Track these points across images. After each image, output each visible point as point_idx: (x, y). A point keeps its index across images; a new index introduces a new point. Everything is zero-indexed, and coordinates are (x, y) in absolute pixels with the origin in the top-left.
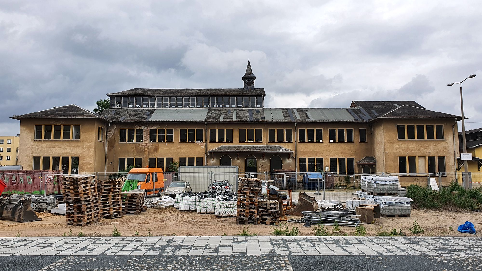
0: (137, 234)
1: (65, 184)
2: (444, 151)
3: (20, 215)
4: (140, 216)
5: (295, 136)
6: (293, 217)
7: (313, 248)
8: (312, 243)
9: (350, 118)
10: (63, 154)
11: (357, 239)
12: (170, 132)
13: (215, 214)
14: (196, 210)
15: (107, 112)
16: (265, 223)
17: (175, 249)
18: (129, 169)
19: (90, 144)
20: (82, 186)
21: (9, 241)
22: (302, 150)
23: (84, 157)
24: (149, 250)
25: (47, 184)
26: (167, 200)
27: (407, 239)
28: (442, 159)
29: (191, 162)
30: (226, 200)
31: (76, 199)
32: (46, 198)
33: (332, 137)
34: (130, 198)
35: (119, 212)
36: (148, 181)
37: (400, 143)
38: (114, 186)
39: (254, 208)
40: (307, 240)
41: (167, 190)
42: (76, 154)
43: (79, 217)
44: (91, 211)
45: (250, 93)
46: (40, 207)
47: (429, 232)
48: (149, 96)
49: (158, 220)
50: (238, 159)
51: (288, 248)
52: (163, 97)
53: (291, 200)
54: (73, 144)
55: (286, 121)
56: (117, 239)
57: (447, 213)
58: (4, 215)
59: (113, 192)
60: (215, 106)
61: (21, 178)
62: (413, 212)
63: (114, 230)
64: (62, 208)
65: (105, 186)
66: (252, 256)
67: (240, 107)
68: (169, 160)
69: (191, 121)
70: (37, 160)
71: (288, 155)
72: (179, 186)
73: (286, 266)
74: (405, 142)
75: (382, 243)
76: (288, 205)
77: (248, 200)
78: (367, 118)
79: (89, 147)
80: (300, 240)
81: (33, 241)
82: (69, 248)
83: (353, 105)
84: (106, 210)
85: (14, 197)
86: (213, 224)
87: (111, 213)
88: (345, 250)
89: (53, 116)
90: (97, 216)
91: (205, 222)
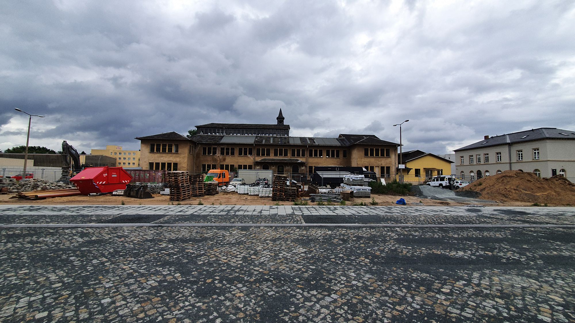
0: (213, 204)
1: (169, 176)
2: (390, 164)
3: (141, 195)
4: (215, 196)
5: (307, 153)
6: (304, 197)
7: (317, 212)
8: (315, 209)
9: (338, 144)
10: (168, 161)
11: (341, 207)
12: (233, 150)
13: (259, 196)
14: (248, 194)
15: (195, 136)
16: (288, 201)
17: (236, 211)
18: (208, 170)
19: (184, 155)
20: (180, 177)
21: (135, 207)
22: (311, 162)
23: (180, 163)
24: (220, 212)
25: (158, 178)
26: (231, 188)
27: (369, 207)
28: (388, 168)
29: (245, 167)
30: (266, 187)
31: (176, 185)
32: (157, 185)
33: (328, 155)
34: (209, 185)
35: (202, 193)
36: (219, 177)
37: (366, 158)
38: (199, 178)
39: (282, 192)
40: (313, 207)
41: (231, 183)
42: (176, 161)
43: (177, 196)
44: (185, 192)
45: (281, 127)
46: (154, 190)
47: (381, 204)
48: (220, 128)
49: (226, 198)
50: (273, 166)
51: (302, 211)
52: (229, 128)
53: (304, 188)
54: (174, 155)
55: (302, 145)
56: (201, 206)
57: (390, 196)
58: (131, 194)
59: (199, 182)
60: (260, 135)
61: (142, 175)
62: (372, 195)
63: (199, 201)
64: (167, 191)
65: (194, 178)
66: (281, 215)
67: (275, 135)
68: (232, 166)
69: (245, 143)
70: (151, 164)
71: (302, 164)
72: (238, 181)
73: (300, 220)
74: (368, 158)
75: (355, 209)
76: (302, 191)
77: (279, 187)
78: (348, 144)
79: (184, 158)
80: (309, 208)
81: (150, 207)
82: (172, 211)
83: (340, 136)
84: (194, 192)
85: (138, 183)
86: (258, 201)
87: (198, 194)
88: (334, 212)
89: (161, 138)
90: (189, 196)
91: (254, 200)
